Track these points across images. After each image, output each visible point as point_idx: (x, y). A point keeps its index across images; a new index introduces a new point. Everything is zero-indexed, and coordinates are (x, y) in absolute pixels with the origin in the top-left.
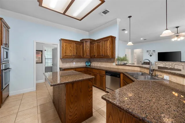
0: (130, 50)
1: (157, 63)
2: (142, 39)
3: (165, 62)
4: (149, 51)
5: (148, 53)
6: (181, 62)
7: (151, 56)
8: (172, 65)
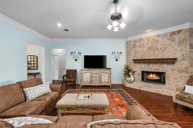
0: (43, 48)
1: (83, 72)
2: (59, 25)
3: (92, 70)
4: (74, 52)
5: (73, 56)
6: (106, 68)
7: (76, 60)
8: (99, 74)
